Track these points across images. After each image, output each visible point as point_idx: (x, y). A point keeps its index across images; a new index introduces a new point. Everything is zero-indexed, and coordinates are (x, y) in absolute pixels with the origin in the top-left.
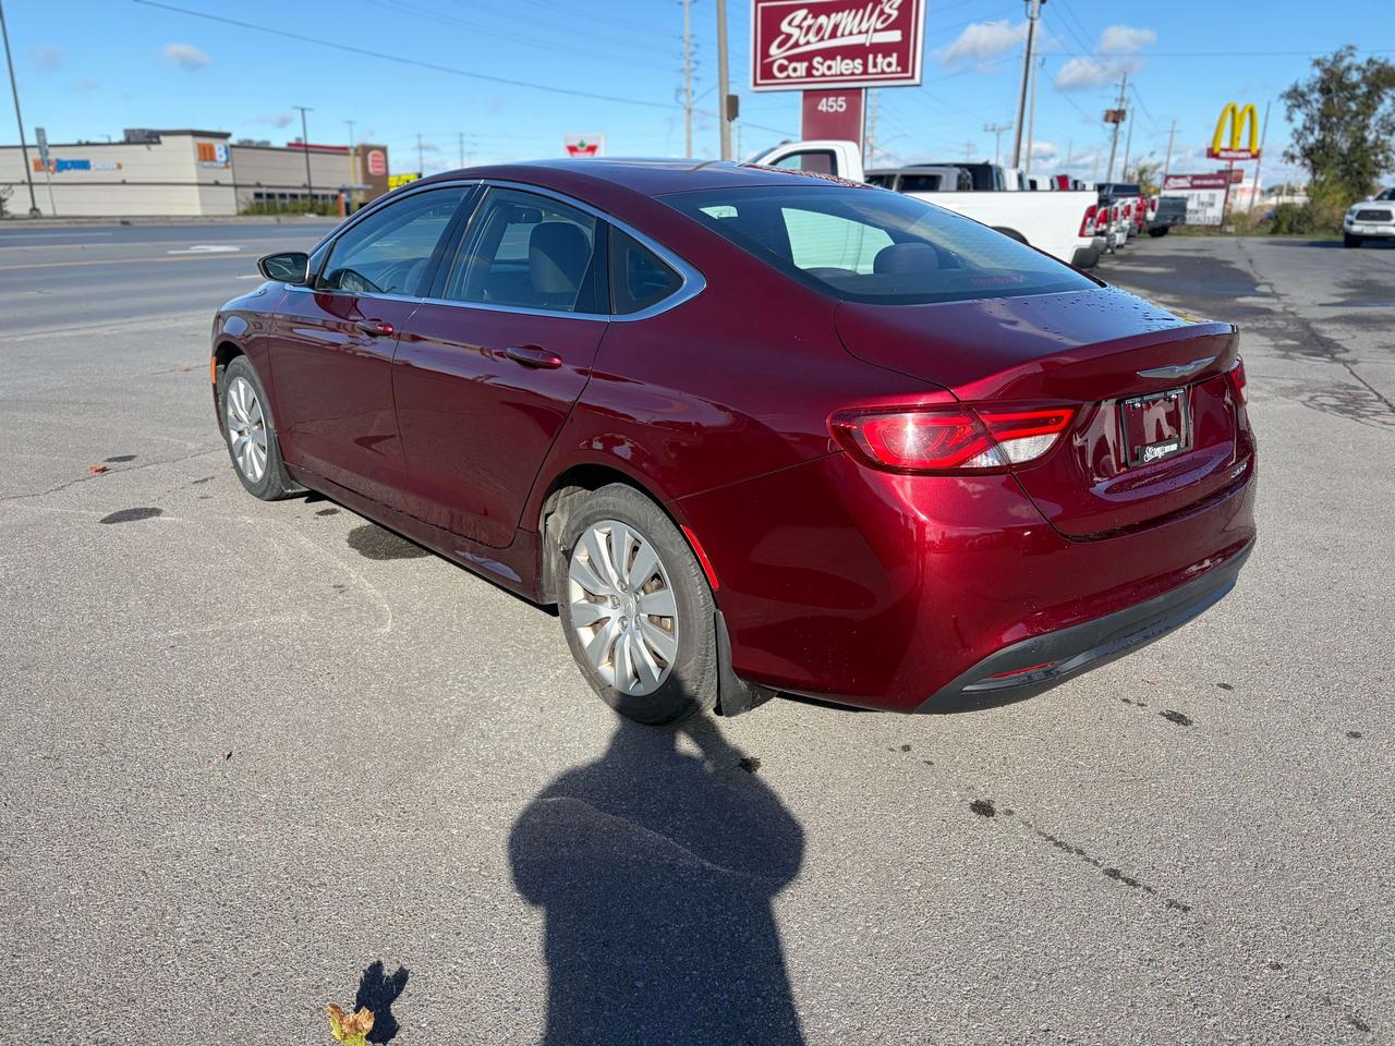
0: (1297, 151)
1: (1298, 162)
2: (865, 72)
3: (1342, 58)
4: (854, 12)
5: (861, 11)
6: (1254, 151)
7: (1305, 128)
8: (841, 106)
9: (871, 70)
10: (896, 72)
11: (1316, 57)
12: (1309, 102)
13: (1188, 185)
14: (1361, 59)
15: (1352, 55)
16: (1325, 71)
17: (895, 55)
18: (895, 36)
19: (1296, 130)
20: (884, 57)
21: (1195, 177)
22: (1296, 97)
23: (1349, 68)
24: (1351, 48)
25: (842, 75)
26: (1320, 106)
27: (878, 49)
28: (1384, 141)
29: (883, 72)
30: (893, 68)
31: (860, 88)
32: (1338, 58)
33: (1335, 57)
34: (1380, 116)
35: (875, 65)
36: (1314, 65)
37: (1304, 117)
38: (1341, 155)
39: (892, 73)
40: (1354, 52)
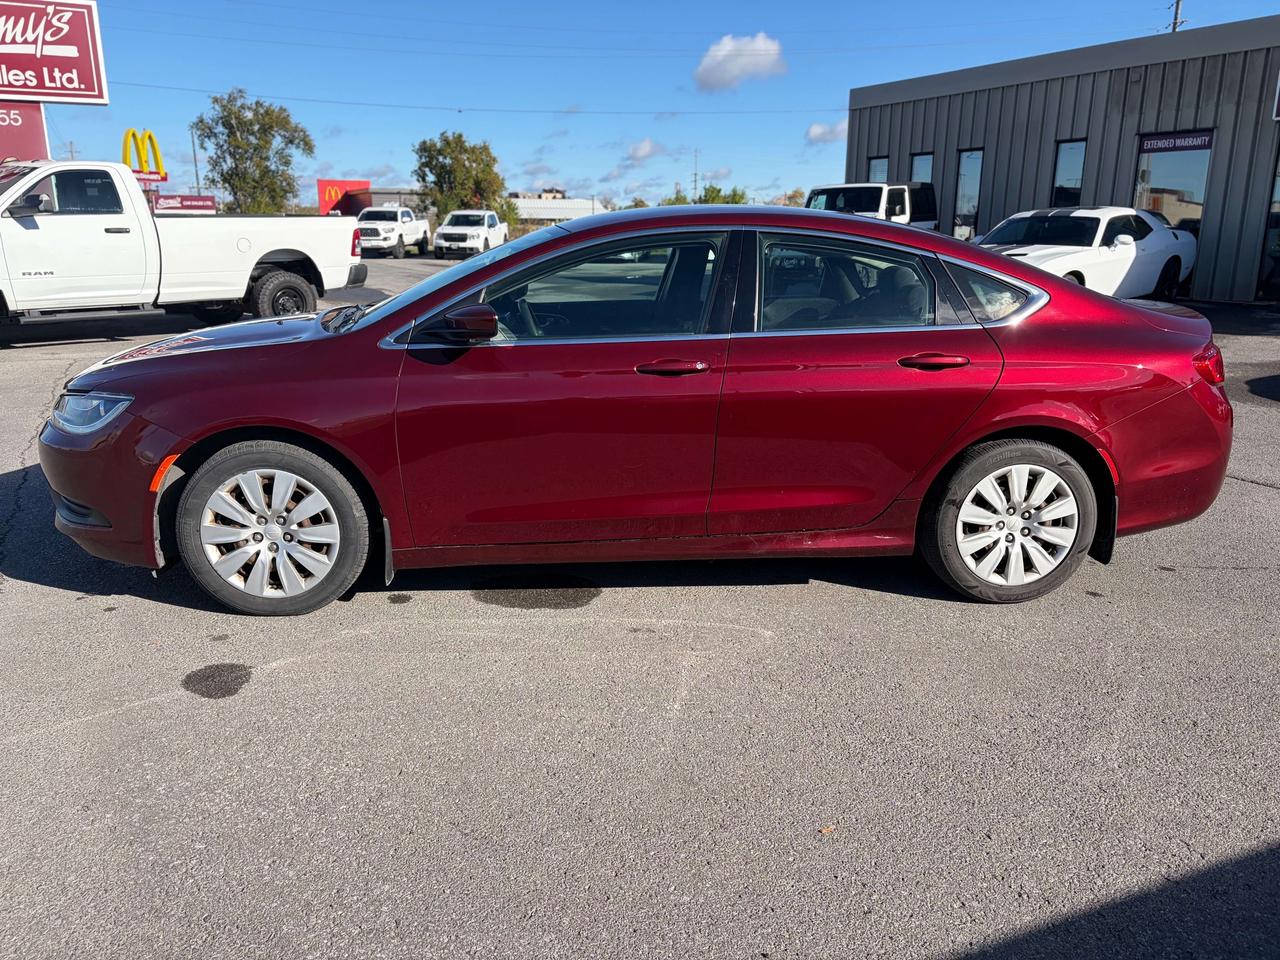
0: (218, 178)
1: (219, 185)
2: (41, 84)
3: (235, 99)
4: (12, 19)
5: (22, 21)
6: (163, 174)
7: (219, 157)
8: (16, 120)
9: (48, 83)
10: (79, 89)
11: (213, 95)
12: (215, 134)
13: (180, 205)
14: (251, 101)
15: (242, 96)
16: (224, 107)
17: (75, 71)
18: (71, 51)
19: (211, 158)
20: (63, 72)
21: (184, 198)
22: (204, 129)
23: (243, 107)
24: (240, 91)
25: (10, 85)
26: (224, 137)
27: (53, 62)
28: (283, 171)
29: (63, 87)
30: (76, 84)
31: (38, 102)
32: (232, 99)
33: (230, 96)
34: (275, 151)
35: (52, 79)
36: (214, 103)
37: (214, 146)
38: (254, 180)
39: (74, 89)
40: (244, 95)
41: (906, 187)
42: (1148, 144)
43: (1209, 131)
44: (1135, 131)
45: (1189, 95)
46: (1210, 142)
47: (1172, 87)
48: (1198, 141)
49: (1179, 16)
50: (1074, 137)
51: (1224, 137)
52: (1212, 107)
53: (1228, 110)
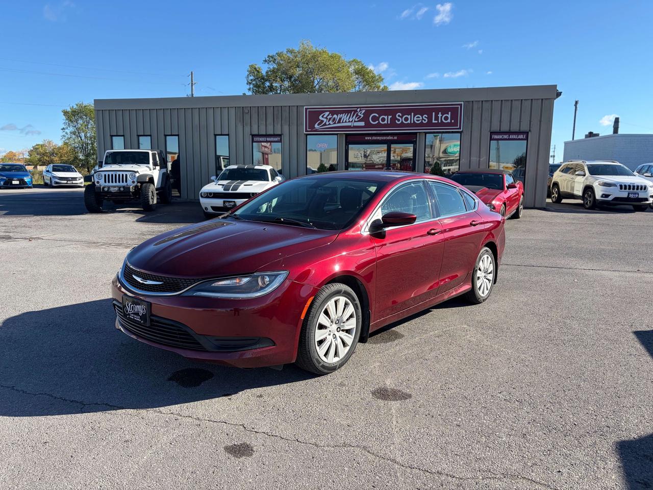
41: (156, 152)
42: (256, 139)
43: (280, 135)
44: (250, 133)
45: (270, 120)
46: (281, 139)
47: (263, 116)
48: (276, 139)
49: (193, 80)
50: (223, 133)
51: (286, 138)
52: (279, 126)
53: (286, 128)
